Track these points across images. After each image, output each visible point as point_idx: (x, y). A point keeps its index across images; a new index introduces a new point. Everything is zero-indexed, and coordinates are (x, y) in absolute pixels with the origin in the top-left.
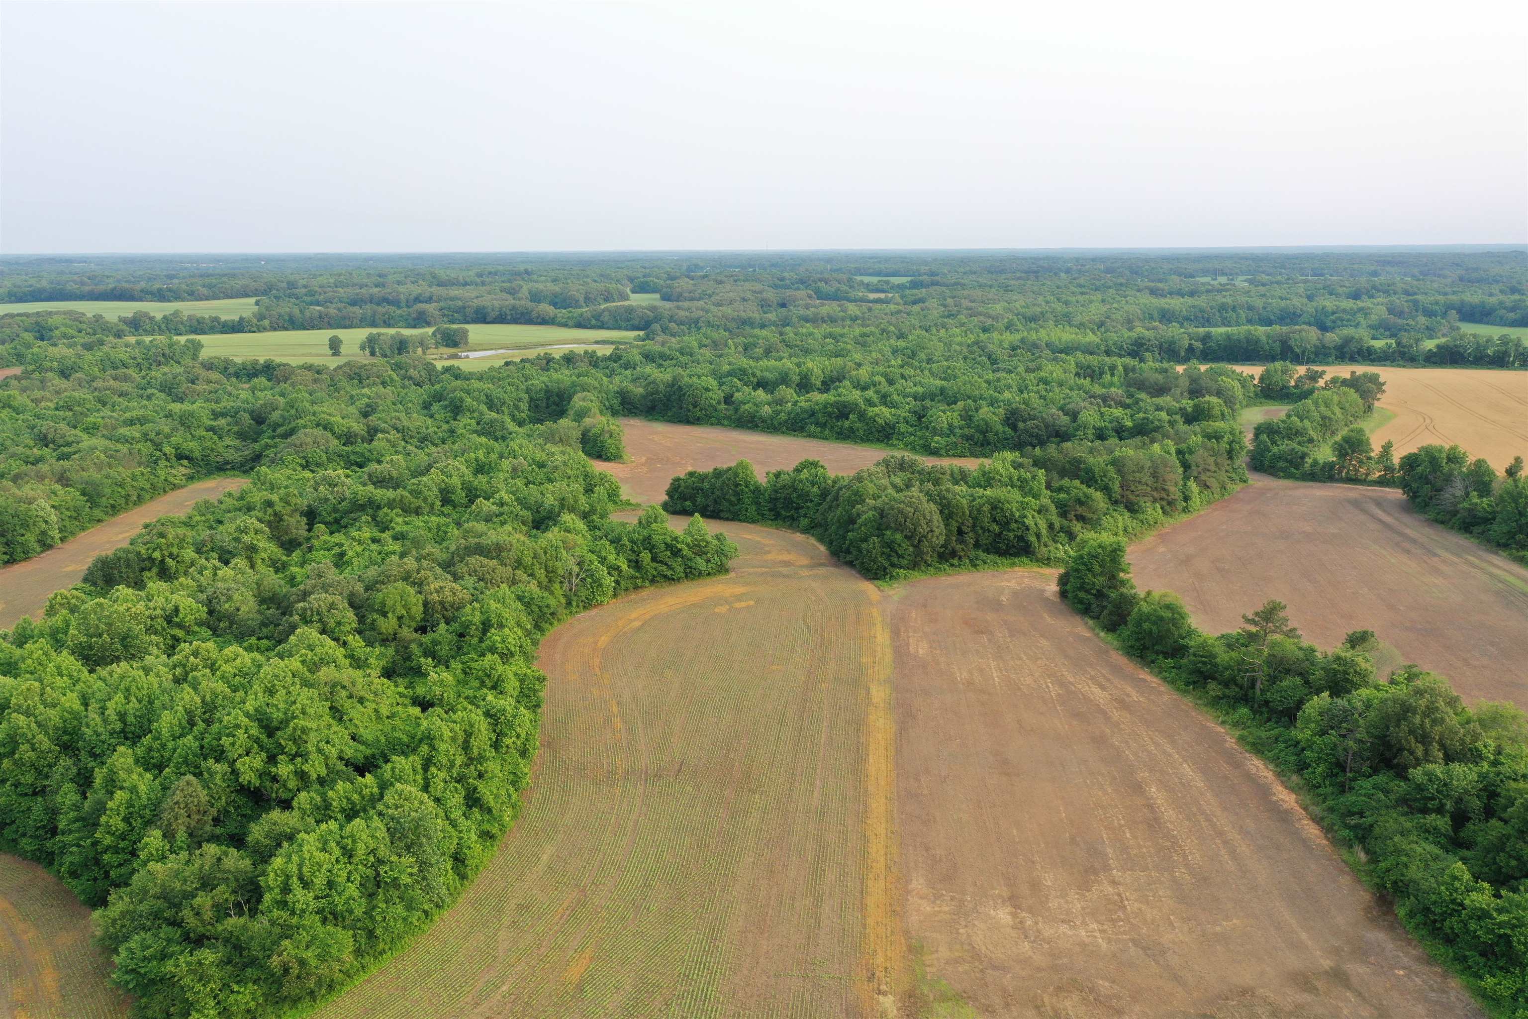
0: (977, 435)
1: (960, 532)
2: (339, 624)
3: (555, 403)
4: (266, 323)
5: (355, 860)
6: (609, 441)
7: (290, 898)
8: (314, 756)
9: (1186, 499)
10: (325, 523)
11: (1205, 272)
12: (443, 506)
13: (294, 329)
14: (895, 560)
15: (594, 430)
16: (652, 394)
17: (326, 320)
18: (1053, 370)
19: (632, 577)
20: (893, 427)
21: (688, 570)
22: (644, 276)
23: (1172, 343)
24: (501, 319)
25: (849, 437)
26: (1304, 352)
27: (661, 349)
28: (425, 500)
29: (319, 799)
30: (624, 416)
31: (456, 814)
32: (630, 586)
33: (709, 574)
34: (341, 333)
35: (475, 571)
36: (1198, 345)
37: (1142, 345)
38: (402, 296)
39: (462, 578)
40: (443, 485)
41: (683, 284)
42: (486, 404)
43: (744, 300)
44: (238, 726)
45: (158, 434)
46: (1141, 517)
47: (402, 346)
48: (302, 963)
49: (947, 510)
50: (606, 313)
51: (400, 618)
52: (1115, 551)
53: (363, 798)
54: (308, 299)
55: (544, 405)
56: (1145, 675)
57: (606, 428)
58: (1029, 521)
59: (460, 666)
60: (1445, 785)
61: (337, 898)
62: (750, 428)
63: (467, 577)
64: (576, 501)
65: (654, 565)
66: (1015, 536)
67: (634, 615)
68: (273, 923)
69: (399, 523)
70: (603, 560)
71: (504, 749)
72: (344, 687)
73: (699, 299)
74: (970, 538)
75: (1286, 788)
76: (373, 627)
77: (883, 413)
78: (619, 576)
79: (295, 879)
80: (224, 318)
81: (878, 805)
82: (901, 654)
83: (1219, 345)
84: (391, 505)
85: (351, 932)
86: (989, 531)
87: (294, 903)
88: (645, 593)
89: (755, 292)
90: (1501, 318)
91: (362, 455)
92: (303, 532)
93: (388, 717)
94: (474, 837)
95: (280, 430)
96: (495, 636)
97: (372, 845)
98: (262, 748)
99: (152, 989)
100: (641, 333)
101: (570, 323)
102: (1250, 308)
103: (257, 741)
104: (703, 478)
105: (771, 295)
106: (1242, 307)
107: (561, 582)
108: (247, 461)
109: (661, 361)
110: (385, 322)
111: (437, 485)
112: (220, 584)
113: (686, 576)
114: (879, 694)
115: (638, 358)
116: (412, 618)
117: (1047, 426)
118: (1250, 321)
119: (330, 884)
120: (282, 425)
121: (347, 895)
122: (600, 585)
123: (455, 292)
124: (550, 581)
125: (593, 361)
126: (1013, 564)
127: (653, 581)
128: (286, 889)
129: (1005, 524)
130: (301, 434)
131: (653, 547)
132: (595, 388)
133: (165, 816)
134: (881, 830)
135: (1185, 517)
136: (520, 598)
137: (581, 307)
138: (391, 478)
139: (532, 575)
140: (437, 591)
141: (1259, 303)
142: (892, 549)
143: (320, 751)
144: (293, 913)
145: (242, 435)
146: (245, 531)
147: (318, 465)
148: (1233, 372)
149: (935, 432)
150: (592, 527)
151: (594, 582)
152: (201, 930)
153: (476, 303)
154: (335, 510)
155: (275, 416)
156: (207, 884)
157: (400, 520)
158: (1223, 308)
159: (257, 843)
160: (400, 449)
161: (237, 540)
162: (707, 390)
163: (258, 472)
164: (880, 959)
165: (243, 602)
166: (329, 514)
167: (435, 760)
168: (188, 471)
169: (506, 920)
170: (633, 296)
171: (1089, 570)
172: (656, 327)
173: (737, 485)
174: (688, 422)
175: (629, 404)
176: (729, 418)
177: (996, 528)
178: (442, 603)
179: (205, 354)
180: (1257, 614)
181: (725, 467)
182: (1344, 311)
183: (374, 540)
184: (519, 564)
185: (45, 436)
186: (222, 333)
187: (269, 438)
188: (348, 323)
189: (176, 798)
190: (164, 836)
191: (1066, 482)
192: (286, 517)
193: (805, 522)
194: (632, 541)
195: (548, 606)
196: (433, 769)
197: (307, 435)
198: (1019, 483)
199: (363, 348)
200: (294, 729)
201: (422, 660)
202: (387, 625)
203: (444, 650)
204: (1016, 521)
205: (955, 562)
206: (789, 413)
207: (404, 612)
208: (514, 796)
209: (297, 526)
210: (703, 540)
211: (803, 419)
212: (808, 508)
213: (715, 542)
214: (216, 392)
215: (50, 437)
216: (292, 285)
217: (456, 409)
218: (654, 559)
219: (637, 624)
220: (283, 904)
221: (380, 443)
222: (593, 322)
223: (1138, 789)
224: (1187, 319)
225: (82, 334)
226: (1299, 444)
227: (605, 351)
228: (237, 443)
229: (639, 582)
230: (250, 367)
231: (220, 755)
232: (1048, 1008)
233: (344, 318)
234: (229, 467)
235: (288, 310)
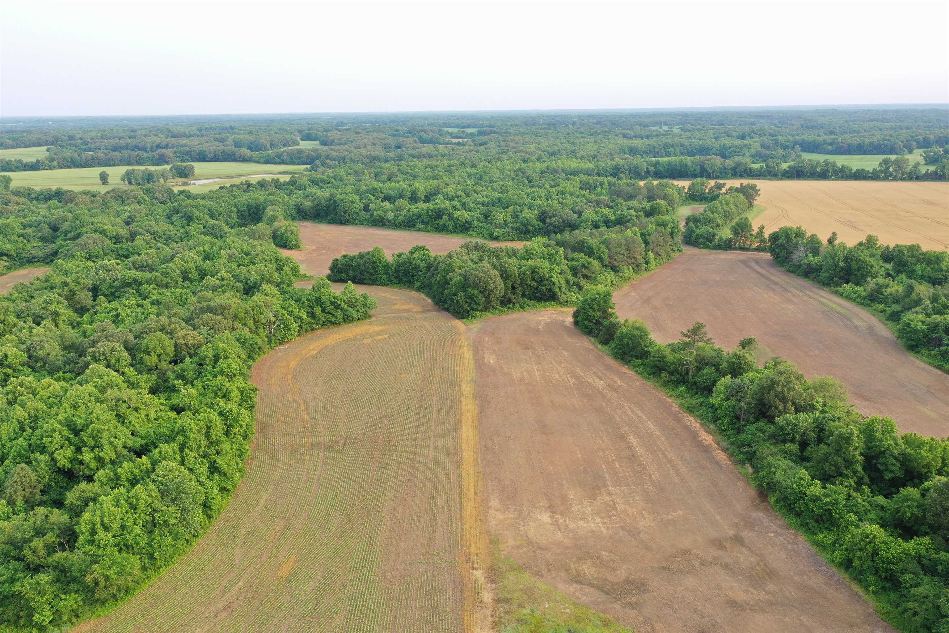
0: (521, 227)
1: (513, 287)
2: (118, 361)
3: (254, 213)
4: (55, 163)
5: (138, 511)
6: (291, 237)
7: (96, 538)
8: (106, 447)
9: (647, 263)
10: (105, 296)
11: (656, 124)
12: (183, 281)
13: (75, 167)
14: (474, 306)
15: (280, 230)
16: (317, 206)
17: (97, 161)
18: (566, 186)
19: (310, 323)
20: (470, 223)
21: (345, 317)
22: (309, 130)
23: (636, 167)
24: (215, 159)
25: (443, 230)
26: (713, 172)
27: (322, 177)
28: (171, 278)
29: (112, 474)
30: (300, 220)
31: (203, 478)
32: (309, 329)
33: (359, 319)
34: (108, 170)
35: (207, 323)
36: (652, 169)
37: (619, 169)
38: (148, 144)
39: (199, 328)
40: (183, 268)
41: (334, 135)
42: (209, 214)
43: (374, 144)
44: (54, 430)
46: (621, 274)
47: (149, 177)
48: (107, 578)
49: (505, 275)
50: (285, 154)
51: (159, 355)
52: (606, 296)
53: (141, 471)
54: (84, 147)
55: (247, 214)
56: (625, 370)
57: (289, 228)
58: (554, 280)
59: (201, 384)
60: (796, 426)
61: (128, 536)
62: (380, 226)
63: (202, 327)
64: (271, 276)
65: (323, 315)
66: (547, 289)
67: (312, 347)
68: (86, 554)
69: (155, 294)
70: (291, 313)
71: (233, 436)
72: (124, 402)
73: (345, 144)
74: (519, 291)
75: (707, 432)
76: (141, 362)
77: (464, 215)
78: (301, 322)
79: (99, 526)
80: (25, 161)
81: (469, 456)
82: (480, 364)
83: (664, 169)
84: (149, 282)
85: (138, 557)
86: (531, 286)
87: (99, 541)
88: (318, 333)
89: (380, 139)
90: (825, 149)
91: (127, 250)
92: (90, 302)
93: (155, 419)
94: (216, 492)
95: (69, 235)
96: (222, 364)
97: (149, 501)
98: (71, 443)
99: (7, 602)
100: (308, 167)
101: (262, 161)
102: (682, 145)
103: (68, 439)
104: (352, 259)
105: (391, 141)
106: (677, 145)
107: (264, 328)
108: (48, 256)
109: (322, 185)
110: (137, 162)
111: (179, 268)
112: (35, 338)
113: (344, 321)
114: (467, 389)
115: (307, 183)
116: (168, 355)
117: (563, 221)
118: (682, 153)
119: (123, 527)
120: (71, 232)
121: (134, 533)
122: (290, 329)
123: (183, 141)
124: (257, 328)
125: (278, 185)
126: (546, 306)
127: (323, 325)
128: (93, 532)
129: (540, 281)
130: (84, 237)
131: (323, 303)
132: (280, 203)
133: (8, 491)
134: (471, 472)
135: (646, 274)
136: (238, 339)
137: (268, 150)
138: (148, 265)
139: (245, 324)
140: (183, 337)
141: (687, 142)
142: (472, 300)
143: (111, 443)
144: (99, 547)
145: (43, 239)
146: (50, 303)
147: (97, 257)
148: (673, 185)
149: (496, 226)
150: (283, 292)
151: (286, 327)
152: (37, 562)
153: (198, 149)
154: (111, 287)
155: (66, 226)
156: (39, 532)
157: (155, 292)
158: (666, 145)
159: (72, 504)
160: (153, 245)
161: (45, 308)
162: (353, 202)
163: (56, 263)
164: (473, 549)
165: (51, 349)
166: (107, 289)
167: (188, 445)
168: (7, 264)
169: (239, 541)
170: (302, 143)
171: (591, 308)
172: (318, 162)
173: (374, 263)
174: (341, 223)
175: (302, 212)
176: (368, 220)
177: (534, 284)
178: (186, 345)
179: (13, 185)
180: (689, 331)
181: (366, 251)
182: (736, 146)
183: (139, 306)
184: (236, 317)
186: (25, 170)
187: (63, 240)
188: (112, 163)
189: (14, 479)
190: (8, 504)
191: (576, 255)
192: (77, 292)
193: (417, 284)
194: (309, 301)
195: (256, 344)
196: (187, 451)
197: (88, 238)
198: (548, 257)
199: (123, 179)
200: (93, 430)
201: (176, 382)
202: (151, 360)
203: (189, 375)
204: (547, 280)
205: (511, 306)
206: (405, 216)
207: (162, 351)
208: (241, 464)
209: (86, 298)
210: (354, 298)
211: (414, 220)
212: (419, 275)
213: (362, 299)
214: (23, 210)
216: (71, 138)
217: (189, 219)
218: (323, 311)
219: (314, 352)
220: (92, 542)
221: (139, 242)
222: (277, 160)
223: (623, 437)
224: (645, 152)
226: (712, 227)
227: (285, 178)
228: (40, 244)
229: (314, 325)
230: (45, 193)
231: (43, 450)
232: (574, 570)
233: (109, 159)
234: (35, 260)
235: (70, 154)
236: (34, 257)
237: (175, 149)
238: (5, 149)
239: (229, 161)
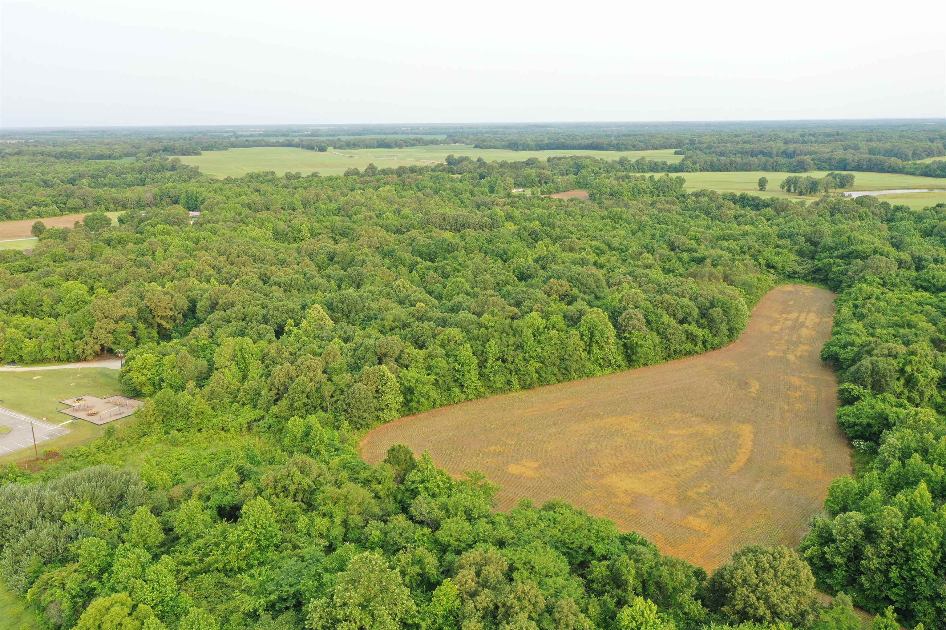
4: (698, 166)
13: (713, 170)
17: (734, 165)
34: (768, 175)
38: (771, 150)
45: (749, 249)
47: (813, 186)
80: (669, 163)
95: (836, 253)
101: (916, 172)
108: (809, 273)
110: (773, 167)
145: (801, 253)
153: (838, 156)
155: (827, 241)
168: (774, 277)
179: (687, 187)
185: (673, 244)
186: (669, 171)
188: (748, 168)
199: (782, 186)
215: (676, 244)
225: (601, 171)
228: (798, 258)
233: (746, 164)
234: (796, 276)
235: (710, 158)
236: (795, 272)
237: (814, 156)
238: (637, 150)
239: (874, 171)
